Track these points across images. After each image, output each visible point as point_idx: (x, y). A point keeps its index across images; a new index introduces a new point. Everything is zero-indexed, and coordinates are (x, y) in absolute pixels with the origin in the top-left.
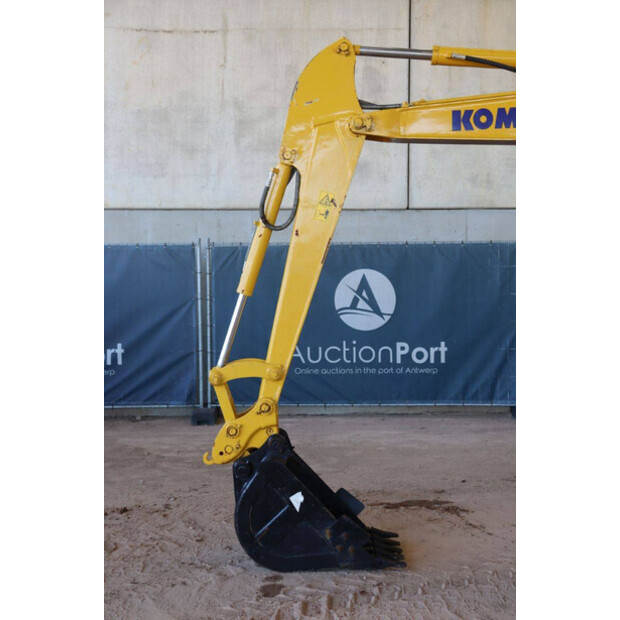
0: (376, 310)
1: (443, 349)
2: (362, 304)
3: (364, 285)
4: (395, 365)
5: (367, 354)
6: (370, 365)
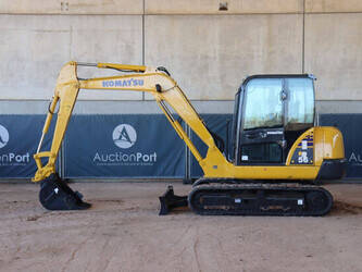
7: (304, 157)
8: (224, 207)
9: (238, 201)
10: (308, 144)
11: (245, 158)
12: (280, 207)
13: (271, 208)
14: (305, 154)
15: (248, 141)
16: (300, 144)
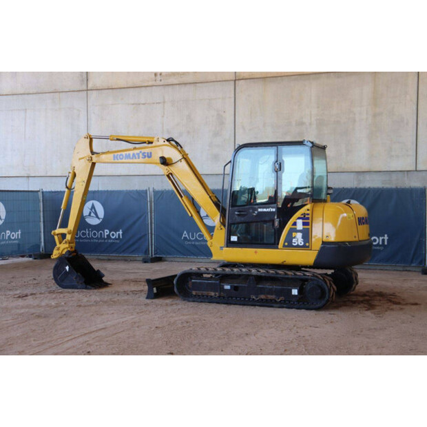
7: (298, 239)
8: (213, 294)
9: (227, 287)
10: (304, 224)
11: (234, 238)
12: (273, 297)
13: (263, 297)
14: (299, 235)
15: (238, 219)
16: (295, 224)
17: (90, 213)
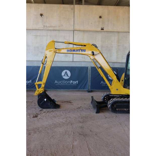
0: (68, 76)
1: (77, 82)
2: (66, 75)
3: (66, 72)
4: (70, 84)
5: (66, 82)
6: (67, 84)
17: (65, 75)
